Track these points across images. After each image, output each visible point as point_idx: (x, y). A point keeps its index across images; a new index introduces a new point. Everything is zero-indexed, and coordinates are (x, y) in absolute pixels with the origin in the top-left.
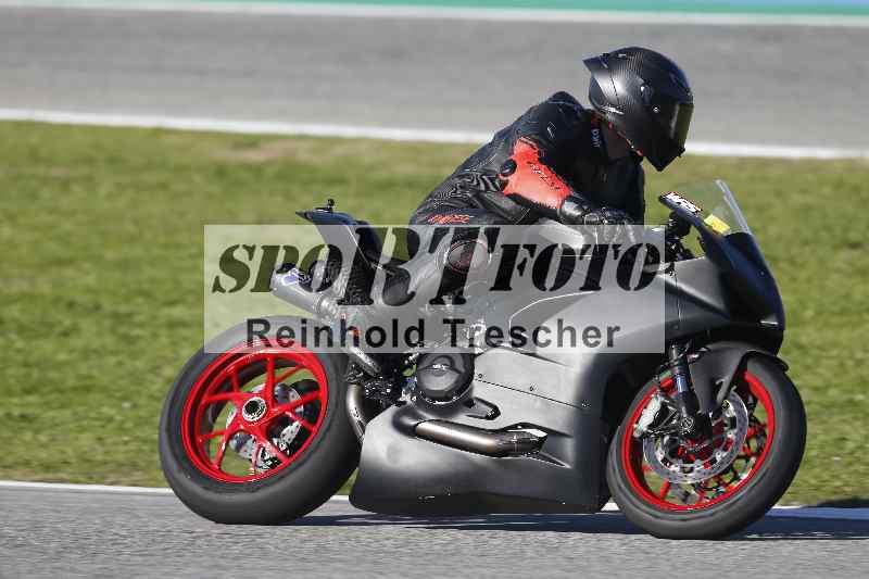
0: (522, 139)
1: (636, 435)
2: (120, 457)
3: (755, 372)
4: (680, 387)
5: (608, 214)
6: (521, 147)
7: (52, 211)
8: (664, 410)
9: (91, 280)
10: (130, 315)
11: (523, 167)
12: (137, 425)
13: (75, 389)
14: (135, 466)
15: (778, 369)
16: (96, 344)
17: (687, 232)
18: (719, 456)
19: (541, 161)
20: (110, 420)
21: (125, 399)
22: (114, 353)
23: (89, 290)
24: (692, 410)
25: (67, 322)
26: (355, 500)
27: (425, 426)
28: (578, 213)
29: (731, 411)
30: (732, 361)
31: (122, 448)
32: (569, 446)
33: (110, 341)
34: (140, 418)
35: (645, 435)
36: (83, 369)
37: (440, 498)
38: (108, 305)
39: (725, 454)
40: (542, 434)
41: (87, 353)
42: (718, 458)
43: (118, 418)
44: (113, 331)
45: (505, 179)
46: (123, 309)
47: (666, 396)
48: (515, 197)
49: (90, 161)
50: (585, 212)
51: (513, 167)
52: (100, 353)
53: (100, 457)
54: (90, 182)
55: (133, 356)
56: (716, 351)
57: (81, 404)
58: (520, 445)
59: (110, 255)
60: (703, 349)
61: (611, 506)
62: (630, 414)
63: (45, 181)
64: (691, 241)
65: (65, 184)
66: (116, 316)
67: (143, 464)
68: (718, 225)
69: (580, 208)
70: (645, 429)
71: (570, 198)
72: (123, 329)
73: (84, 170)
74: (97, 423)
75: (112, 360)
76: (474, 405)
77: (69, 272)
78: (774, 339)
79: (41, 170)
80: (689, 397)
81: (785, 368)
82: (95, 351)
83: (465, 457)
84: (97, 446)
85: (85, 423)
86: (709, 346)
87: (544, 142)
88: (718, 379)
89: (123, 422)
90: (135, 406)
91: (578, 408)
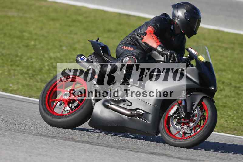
0: (150, 26)
1: (169, 116)
2: (231, 127)
3: (205, 102)
4: (183, 104)
5: (169, 51)
6: (150, 29)
7: (221, 56)
8: (178, 109)
9: (230, 76)
10: (239, 87)
11: (149, 35)
12: (237, 118)
13: (221, 106)
14: (235, 130)
15: (212, 102)
16: (229, 94)
17: (193, 60)
18: (192, 124)
19: (154, 33)
20: (230, 116)
21: (235, 110)
22: (234, 97)
23: (229, 79)
24: (186, 111)
25: (222, 87)
26: (90, 124)
27: (111, 106)
28: (161, 50)
29: (196, 112)
30: (199, 98)
31: (233, 124)
32: (150, 117)
33: (233, 94)
34: (239, 116)
35: (171, 116)
36: (224, 101)
37: (113, 127)
38: (233, 84)
39: (193, 124)
40: (143, 112)
41: (226, 96)
42: (191, 125)
43: (232, 115)
44: (234, 91)
45: (143, 37)
46: (238, 85)
47: (179, 106)
48: (145, 43)
49: (234, 43)
50: (163, 51)
51: (145, 34)
52: (230, 97)
53: (225, 126)
54: (233, 49)
55: (239, 99)
56: (195, 95)
57: (223, 111)
58: (137, 115)
59: (236, 70)
60: (192, 94)
61: (160, 135)
62: (168, 110)
63: (220, 47)
64: (193, 62)
65: (226, 49)
66: (235, 87)
67: (237, 129)
68: (202, 58)
69: (162, 49)
70: (171, 114)
71: (160, 46)
72: (237, 91)
73: (232, 45)
74: (226, 116)
75: (233, 99)
76: (125, 101)
77: (224, 73)
78: (212, 93)
79: (219, 44)
80: (185, 107)
81: (214, 102)
82: (228, 96)
83: (121, 116)
84: (225, 123)
85: (223, 116)
86: (193, 93)
87: (156, 28)
88: (194, 103)
89: (233, 117)
90: (237, 113)
91: (154, 106)
